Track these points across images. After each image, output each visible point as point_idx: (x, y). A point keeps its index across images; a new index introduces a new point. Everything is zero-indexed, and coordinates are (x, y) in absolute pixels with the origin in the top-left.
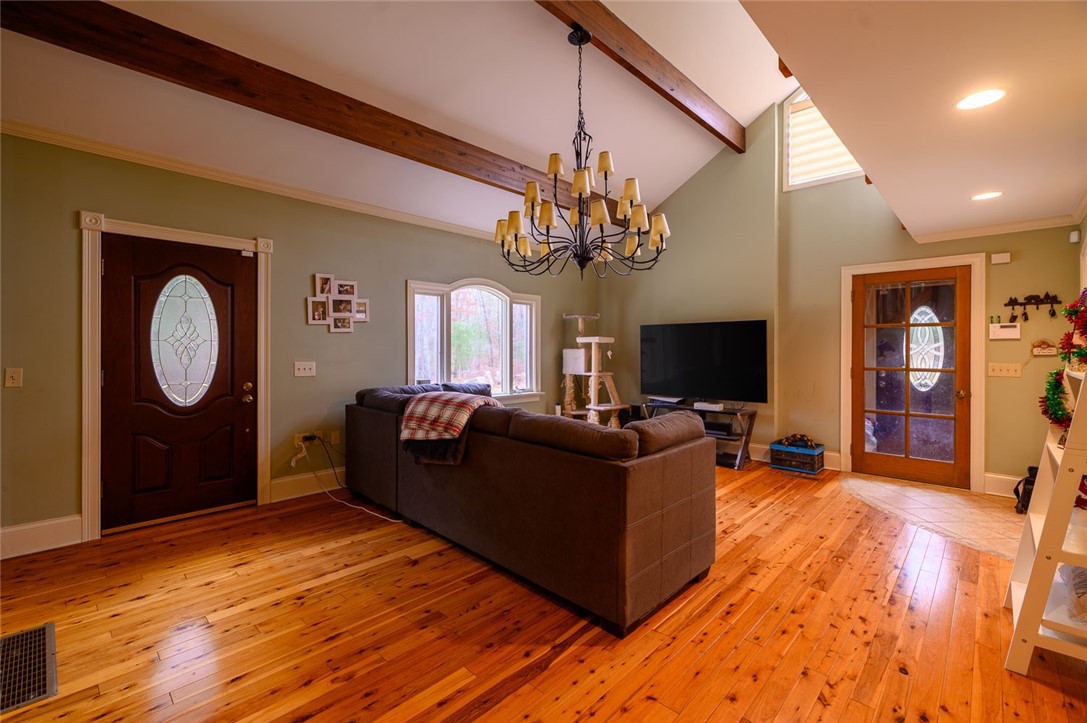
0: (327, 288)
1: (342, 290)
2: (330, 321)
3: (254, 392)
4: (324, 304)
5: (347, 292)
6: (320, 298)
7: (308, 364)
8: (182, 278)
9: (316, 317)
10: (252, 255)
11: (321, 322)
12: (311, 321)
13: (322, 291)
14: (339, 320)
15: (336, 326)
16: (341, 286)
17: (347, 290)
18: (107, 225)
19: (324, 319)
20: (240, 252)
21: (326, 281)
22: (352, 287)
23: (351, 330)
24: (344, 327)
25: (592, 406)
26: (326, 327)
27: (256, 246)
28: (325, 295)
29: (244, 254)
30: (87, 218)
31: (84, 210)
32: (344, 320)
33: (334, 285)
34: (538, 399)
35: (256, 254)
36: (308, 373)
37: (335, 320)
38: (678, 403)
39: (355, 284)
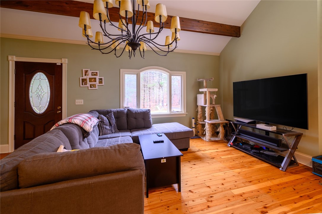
0: (87, 74)
1: (93, 74)
2: (88, 85)
3: (61, 109)
4: (86, 80)
5: (95, 75)
6: (85, 77)
7: (80, 101)
8: (39, 73)
9: (83, 84)
10: (60, 64)
11: (85, 86)
12: (81, 86)
13: (85, 75)
14: (92, 85)
15: (91, 87)
16: (93, 73)
17: (95, 74)
18: (16, 59)
19: (86, 85)
20: (56, 63)
21: (86, 72)
22: (97, 73)
23: (97, 88)
24: (94, 87)
25: (207, 121)
26: (87, 88)
27: (62, 61)
28: (86, 76)
29: (57, 64)
30: (10, 58)
31: (9, 55)
32: (94, 85)
33: (90, 72)
34: (185, 116)
35: (62, 64)
36: (80, 104)
37: (90, 85)
38: (249, 123)
39: (98, 72)
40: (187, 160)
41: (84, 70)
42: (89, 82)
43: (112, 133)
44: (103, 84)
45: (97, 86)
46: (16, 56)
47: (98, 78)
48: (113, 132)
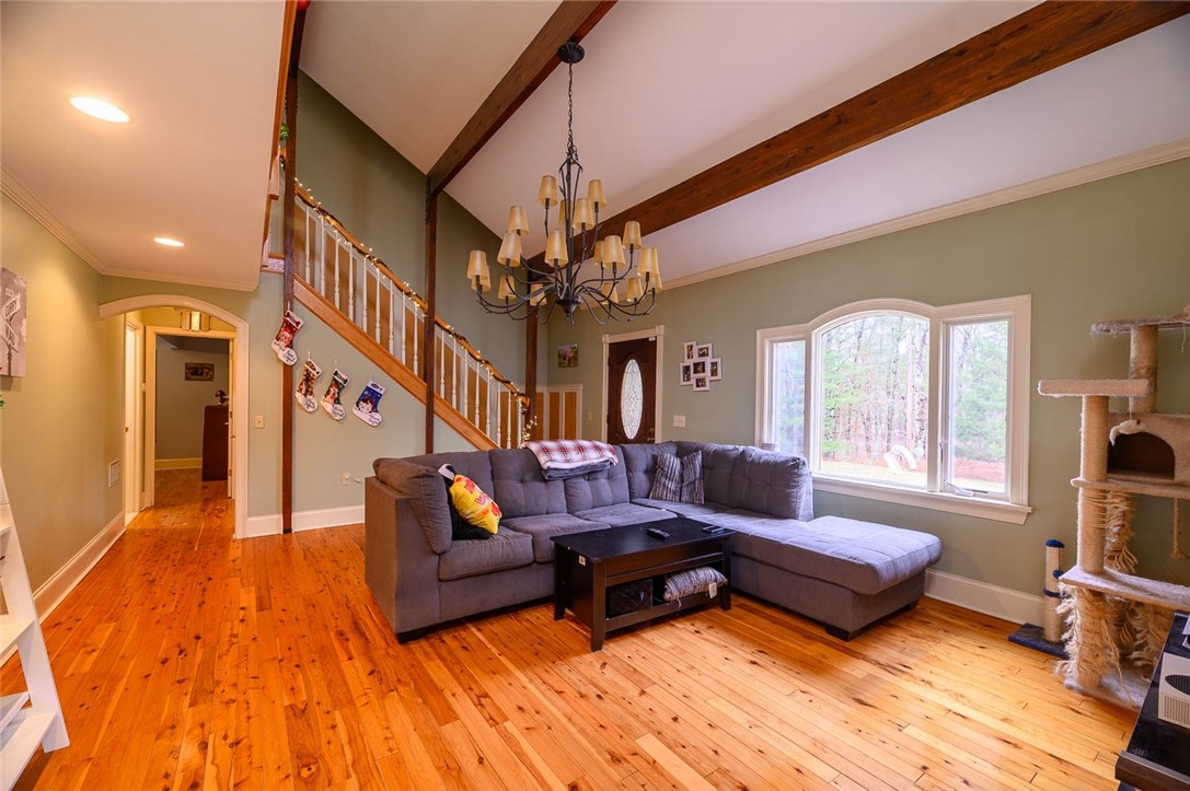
0: (691, 354)
1: (701, 353)
3: (654, 435)
4: (689, 368)
5: (704, 355)
7: (680, 417)
8: (631, 363)
9: (686, 379)
10: (653, 340)
11: (689, 383)
13: (688, 357)
15: (697, 386)
16: (700, 350)
17: (704, 353)
18: (610, 338)
19: (690, 380)
20: (649, 338)
21: (690, 348)
22: (707, 349)
23: (707, 388)
24: (702, 386)
27: (655, 331)
28: (690, 360)
29: (650, 341)
30: (604, 338)
31: (603, 333)
32: (702, 379)
33: (695, 350)
34: (1022, 520)
35: (655, 339)
36: (681, 424)
37: (697, 381)
39: (710, 346)
40: (760, 645)
41: (686, 345)
42: (695, 372)
43: (680, 501)
44: (719, 377)
45: (708, 383)
46: (610, 335)
47: (708, 361)
48: (683, 499)
